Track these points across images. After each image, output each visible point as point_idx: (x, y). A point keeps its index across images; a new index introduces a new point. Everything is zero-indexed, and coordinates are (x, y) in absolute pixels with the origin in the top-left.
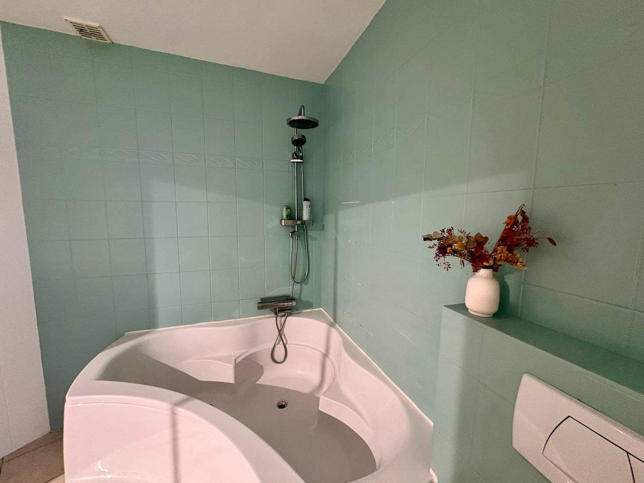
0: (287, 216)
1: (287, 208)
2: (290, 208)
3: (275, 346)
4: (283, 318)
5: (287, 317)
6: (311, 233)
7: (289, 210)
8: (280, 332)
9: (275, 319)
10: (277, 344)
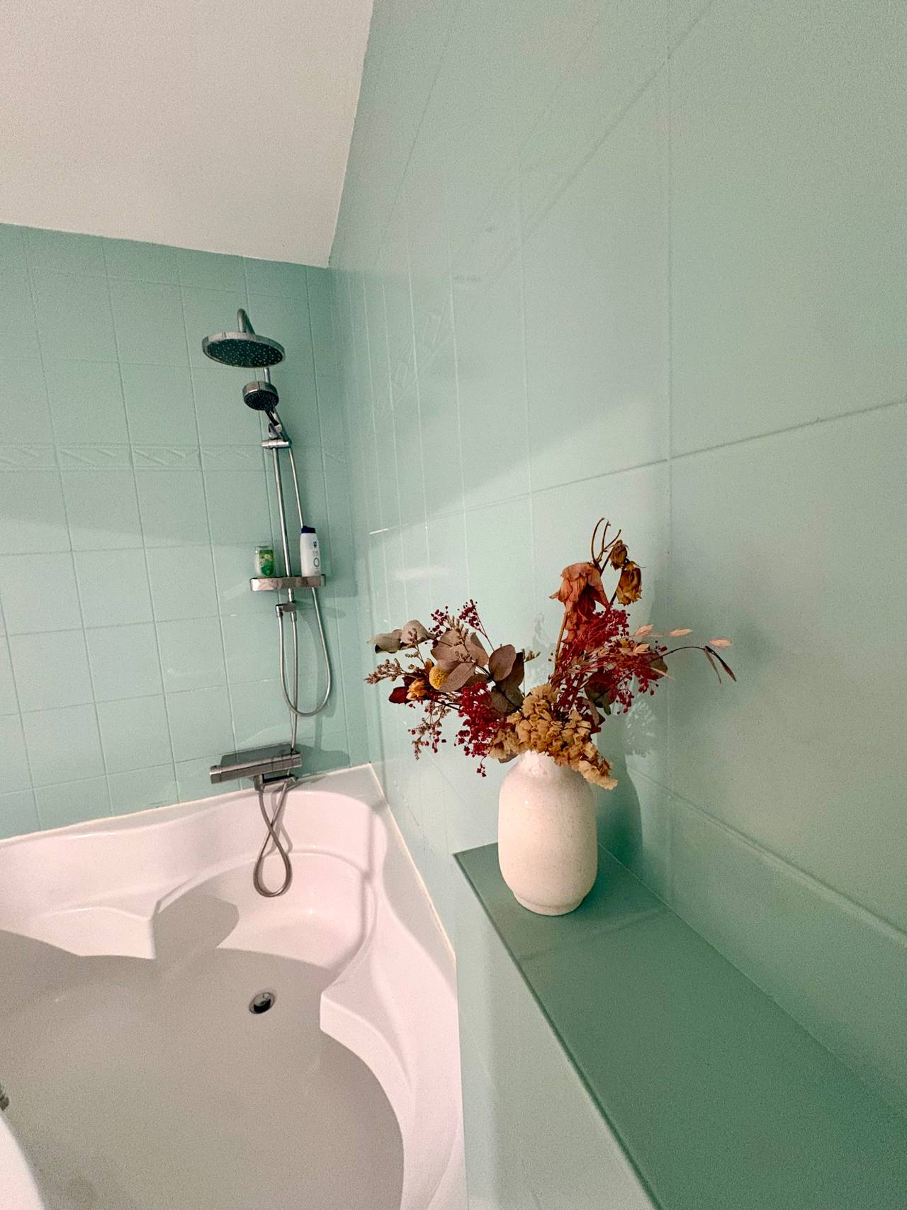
0: (263, 570)
1: (261, 552)
2: (271, 552)
3: (261, 859)
4: (279, 795)
5: (286, 792)
6: (328, 603)
7: (266, 556)
8: (273, 827)
9: (257, 798)
10: (269, 853)
